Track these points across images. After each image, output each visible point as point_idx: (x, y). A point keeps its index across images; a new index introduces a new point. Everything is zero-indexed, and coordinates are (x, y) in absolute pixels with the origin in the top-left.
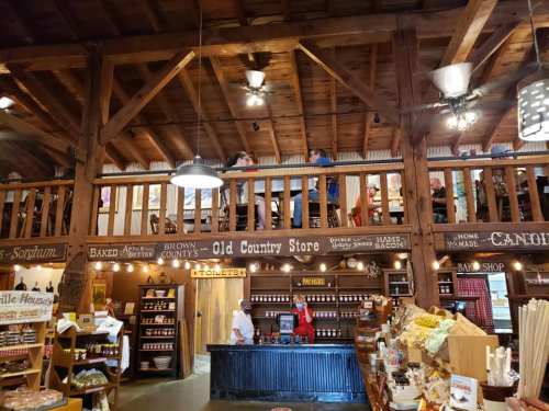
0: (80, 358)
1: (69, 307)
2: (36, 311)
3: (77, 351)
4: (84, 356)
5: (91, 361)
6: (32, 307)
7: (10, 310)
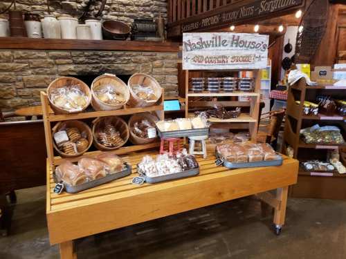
0: (311, 113)
1: (307, 58)
2: (248, 56)
3: (307, 104)
4: (316, 112)
5: (323, 118)
6: (243, 52)
7: (222, 53)
